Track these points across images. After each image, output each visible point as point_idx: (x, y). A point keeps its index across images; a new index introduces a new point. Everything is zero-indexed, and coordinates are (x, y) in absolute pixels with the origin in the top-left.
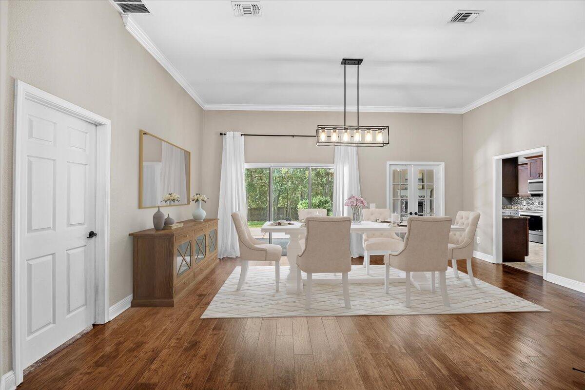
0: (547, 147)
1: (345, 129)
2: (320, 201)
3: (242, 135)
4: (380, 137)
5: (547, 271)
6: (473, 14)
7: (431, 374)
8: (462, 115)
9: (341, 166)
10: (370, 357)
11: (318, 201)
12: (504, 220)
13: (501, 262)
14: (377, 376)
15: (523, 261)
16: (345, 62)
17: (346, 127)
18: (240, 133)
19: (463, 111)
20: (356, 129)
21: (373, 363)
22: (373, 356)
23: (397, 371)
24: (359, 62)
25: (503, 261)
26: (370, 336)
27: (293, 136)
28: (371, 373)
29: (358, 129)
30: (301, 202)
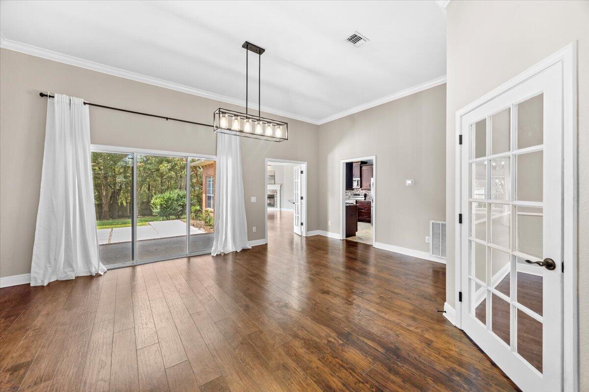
0: (376, 156)
1: (247, 118)
2: (179, 195)
3: (85, 103)
4: (279, 132)
5: (376, 241)
6: (362, 40)
7: (375, 358)
8: (318, 126)
9: (225, 158)
10: (320, 364)
11: (176, 195)
12: (347, 207)
13: (345, 238)
14: (340, 384)
15: (355, 235)
16: (248, 46)
17: (248, 116)
18: (83, 101)
19: (319, 123)
20: (258, 120)
21: (327, 370)
22: (321, 361)
23: (351, 369)
24: (260, 51)
25: (346, 237)
26: (305, 337)
27: (167, 119)
28: (334, 386)
29: (260, 120)
30: (155, 196)
